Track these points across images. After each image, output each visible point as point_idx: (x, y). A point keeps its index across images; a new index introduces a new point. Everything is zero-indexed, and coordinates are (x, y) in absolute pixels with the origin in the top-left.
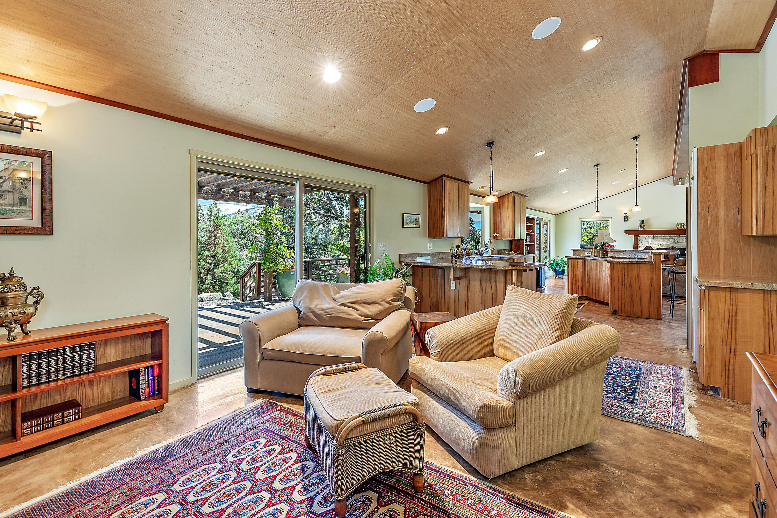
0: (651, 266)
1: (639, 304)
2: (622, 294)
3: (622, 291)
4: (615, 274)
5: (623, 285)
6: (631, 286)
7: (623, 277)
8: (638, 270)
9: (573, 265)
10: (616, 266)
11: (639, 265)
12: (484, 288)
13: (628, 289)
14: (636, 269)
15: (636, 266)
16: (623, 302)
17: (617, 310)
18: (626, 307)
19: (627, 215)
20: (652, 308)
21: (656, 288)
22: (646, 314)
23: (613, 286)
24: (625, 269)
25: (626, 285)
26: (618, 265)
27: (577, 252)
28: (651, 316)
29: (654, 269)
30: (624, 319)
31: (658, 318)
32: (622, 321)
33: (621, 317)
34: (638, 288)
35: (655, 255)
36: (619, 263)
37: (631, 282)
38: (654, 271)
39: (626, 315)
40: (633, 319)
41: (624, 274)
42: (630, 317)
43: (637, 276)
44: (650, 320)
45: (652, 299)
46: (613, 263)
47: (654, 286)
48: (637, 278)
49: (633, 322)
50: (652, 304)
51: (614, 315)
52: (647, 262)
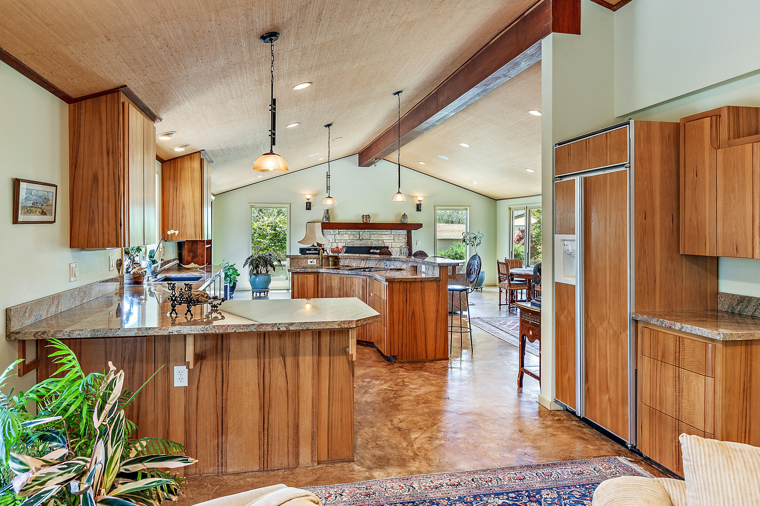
0: (437, 283)
1: (423, 341)
2: (403, 328)
4: (395, 299)
5: (405, 315)
6: (414, 316)
7: (404, 302)
8: (423, 290)
9: (300, 284)
10: (396, 286)
11: (425, 284)
12: (267, 373)
13: (410, 320)
14: (420, 289)
15: (420, 285)
16: (405, 341)
17: (396, 354)
18: (408, 348)
19: (310, 201)
21: (442, 316)
22: (431, 356)
23: (392, 319)
24: (407, 290)
25: (408, 314)
26: (398, 285)
27: (296, 260)
28: (438, 357)
29: (441, 288)
30: (415, 370)
31: (445, 357)
32: (419, 374)
33: (405, 365)
34: (422, 317)
35: (441, 267)
36: (401, 281)
37: (414, 310)
38: (441, 290)
39: (408, 360)
40: (422, 365)
41: (405, 297)
42: (414, 362)
43: (421, 299)
44: (439, 363)
45: (439, 332)
46: (393, 282)
47: (441, 312)
48: (421, 302)
49: (431, 372)
50: (438, 339)
51: (393, 363)
52: (434, 279)
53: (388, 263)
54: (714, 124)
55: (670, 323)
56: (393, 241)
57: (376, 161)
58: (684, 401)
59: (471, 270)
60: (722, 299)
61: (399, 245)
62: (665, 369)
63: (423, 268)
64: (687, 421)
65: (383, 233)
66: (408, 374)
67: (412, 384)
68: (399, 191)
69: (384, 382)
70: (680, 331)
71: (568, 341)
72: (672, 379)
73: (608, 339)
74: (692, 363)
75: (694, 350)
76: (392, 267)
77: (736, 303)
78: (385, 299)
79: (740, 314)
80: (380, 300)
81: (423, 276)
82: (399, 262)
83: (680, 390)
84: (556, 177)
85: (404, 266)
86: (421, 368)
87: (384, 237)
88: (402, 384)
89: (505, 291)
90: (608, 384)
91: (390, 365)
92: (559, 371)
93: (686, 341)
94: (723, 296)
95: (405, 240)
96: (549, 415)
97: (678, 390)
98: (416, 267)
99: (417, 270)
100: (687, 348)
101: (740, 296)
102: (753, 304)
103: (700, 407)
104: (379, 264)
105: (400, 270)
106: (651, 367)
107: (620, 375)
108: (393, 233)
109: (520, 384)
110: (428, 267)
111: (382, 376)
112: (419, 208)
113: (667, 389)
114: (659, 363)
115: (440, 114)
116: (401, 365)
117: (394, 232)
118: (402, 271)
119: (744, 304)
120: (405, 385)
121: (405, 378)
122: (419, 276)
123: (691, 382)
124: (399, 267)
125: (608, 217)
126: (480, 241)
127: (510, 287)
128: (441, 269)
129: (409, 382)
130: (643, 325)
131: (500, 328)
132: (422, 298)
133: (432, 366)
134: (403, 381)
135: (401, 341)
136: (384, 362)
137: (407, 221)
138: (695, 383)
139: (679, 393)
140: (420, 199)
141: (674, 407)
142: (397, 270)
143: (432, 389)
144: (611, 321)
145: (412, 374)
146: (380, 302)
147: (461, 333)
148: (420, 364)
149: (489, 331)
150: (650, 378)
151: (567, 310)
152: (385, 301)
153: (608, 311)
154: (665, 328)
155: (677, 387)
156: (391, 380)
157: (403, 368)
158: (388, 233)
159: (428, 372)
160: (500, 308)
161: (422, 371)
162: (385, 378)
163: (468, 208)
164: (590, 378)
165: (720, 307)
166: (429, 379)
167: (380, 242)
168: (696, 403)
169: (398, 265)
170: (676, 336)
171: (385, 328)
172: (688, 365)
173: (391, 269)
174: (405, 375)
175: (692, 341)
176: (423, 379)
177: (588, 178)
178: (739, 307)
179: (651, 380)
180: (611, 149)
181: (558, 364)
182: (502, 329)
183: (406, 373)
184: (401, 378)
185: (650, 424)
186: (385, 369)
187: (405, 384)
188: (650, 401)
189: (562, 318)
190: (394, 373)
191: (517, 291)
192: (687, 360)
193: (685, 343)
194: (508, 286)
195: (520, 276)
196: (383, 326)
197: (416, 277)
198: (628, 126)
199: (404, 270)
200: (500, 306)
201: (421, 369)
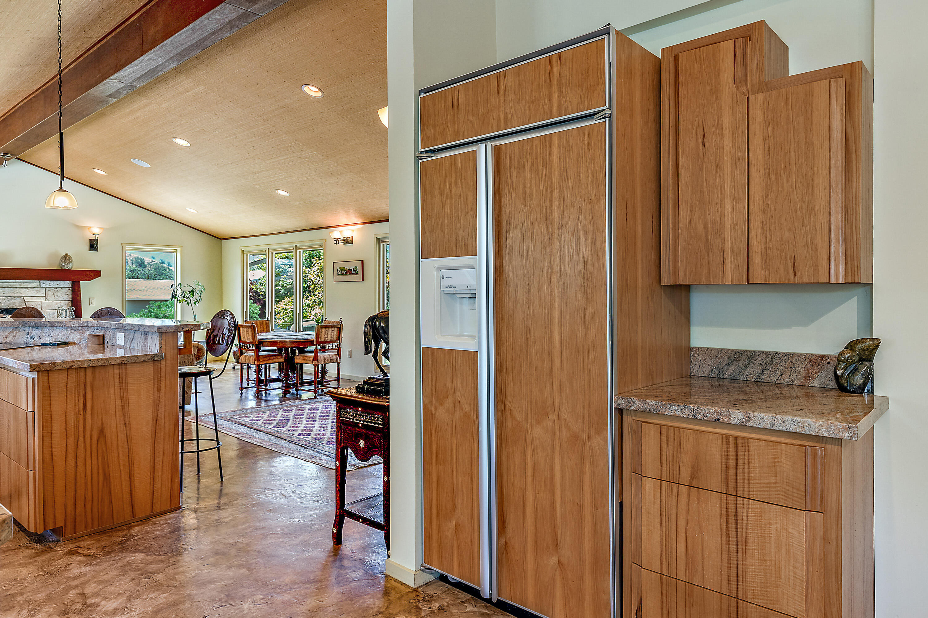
0: (154, 366)
1: (125, 477)
3: (76, 457)
5: (81, 439)
6: (104, 436)
7: (79, 411)
8: (123, 382)
10: (58, 379)
11: (128, 370)
13: (94, 446)
14: (117, 381)
15: (116, 371)
17: (60, 524)
18: (89, 506)
20: (158, 486)
22: (142, 509)
23: (47, 450)
24: (85, 385)
25: (88, 435)
26: (64, 375)
28: (157, 509)
29: (163, 374)
30: (109, 553)
31: (174, 507)
32: (120, 564)
33: (83, 544)
34: (122, 436)
35: (164, 334)
36: (70, 367)
37: (102, 424)
38: (163, 379)
39: (89, 530)
40: (124, 536)
41: (81, 401)
42: (103, 532)
43: (119, 402)
44: (162, 522)
45: (159, 459)
46: (51, 370)
47: (163, 421)
48: (119, 407)
49: (148, 551)
50: (158, 474)
51: (51, 544)
52: (149, 357)
53: (35, 332)
54: (740, 52)
55: (716, 411)
56: (43, 299)
57: (5, 157)
58: (749, 561)
59: (215, 337)
60: (700, 358)
61: (55, 305)
62: (698, 499)
63: (120, 339)
64: (759, 601)
65: (24, 285)
66: (92, 568)
67: (106, 598)
68: (61, 188)
69: (30, 611)
70: (743, 426)
71: (454, 457)
72: (718, 519)
73: (557, 448)
74: (770, 487)
75: (775, 462)
76: (47, 340)
77: (725, 363)
78: (30, 409)
79: (733, 380)
80: (16, 413)
81: (120, 353)
82: (61, 329)
83: (739, 540)
84: (421, 152)
85: (74, 337)
86: (122, 543)
87: (25, 293)
88: (78, 606)
89: (240, 367)
90: (556, 535)
91: (43, 552)
92: (431, 514)
93: (753, 446)
94: (700, 353)
95: (69, 297)
96: (419, 601)
97: (735, 539)
98: (101, 338)
99: (104, 343)
100: (756, 457)
101: (732, 350)
102: (758, 362)
103: (795, 573)
104: (14, 336)
105: (66, 344)
106: (663, 498)
107: (588, 516)
108: (44, 286)
109: (338, 539)
110: (131, 336)
111: (22, 594)
112: (93, 246)
113: (706, 538)
114: (684, 490)
115: (148, 60)
116: (72, 546)
117: (45, 283)
118: (70, 347)
119: (741, 363)
120: (89, 606)
121: (86, 582)
122: (108, 355)
123: (770, 524)
124: (62, 339)
125: (556, 216)
126: (200, 296)
127: (258, 360)
128: (164, 338)
129: (97, 595)
130: (634, 418)
131: (255, 427)
132: (122, 398)
133: (147, 533)
134: (83, 595)
135: (71, 494)
136: (28, 547)
137: (72, 266)
138: (779, 526)
139: (737, 545)
140: (96, 231)
141: (725, 573)
142: (58, 344)
143: (161, 601)
144: (564, 415)
145: (105, 565)
146: (16, 419)
147: (198, 452)
148: (120, 534)
149: (238, 434)
150: (661, 519)
151: (451, 399)
152: (30, 415)
153: (557, 395)
154: (704, 422)
155: (733, 533)
156: (49, 599)
157: (79, 554)
158: (34, 285)
159: (141, 552)
160: (242, 394)
161: (127, 551)
162: (31, 598)
163: (179, 249)
164: (511, 524)
165: (695, 370)
166: (147, 572)
167: (17, 301)
168: (783, 564)
169: (60, 335)
170: (728, 437)
171: (31, 473)
172: (760, 491)
173: (43, 344)
174: (85, 574)
175: (771, 444)
176: (132, 575)
177: (503, 148)
178: (732, 369)
179: (664, 523)
180: (563, 85)
181: (431, 500)
182: (257, 428)
183: (88, 568)
184: (76, 587)
185: (662, 608)
186: (30, 568)
187: (90, 601)
188: (662, 563)
189: (441, 413)
190: (55, 575)
191: (270, 366)
192: (758, 481)
193: (752, 449)
194: (255, 360)
195: (272, 343)
196: (24, 470)
197: (100, 356)
198: (606, 36)
199: (74, 344)
200: (241, 391)
201: (123, 546)
